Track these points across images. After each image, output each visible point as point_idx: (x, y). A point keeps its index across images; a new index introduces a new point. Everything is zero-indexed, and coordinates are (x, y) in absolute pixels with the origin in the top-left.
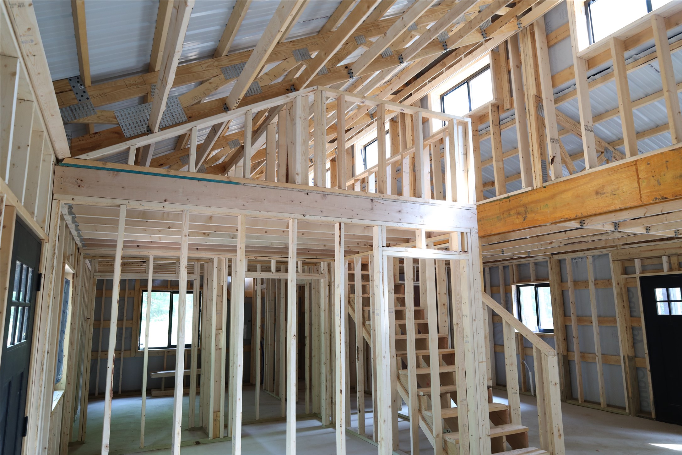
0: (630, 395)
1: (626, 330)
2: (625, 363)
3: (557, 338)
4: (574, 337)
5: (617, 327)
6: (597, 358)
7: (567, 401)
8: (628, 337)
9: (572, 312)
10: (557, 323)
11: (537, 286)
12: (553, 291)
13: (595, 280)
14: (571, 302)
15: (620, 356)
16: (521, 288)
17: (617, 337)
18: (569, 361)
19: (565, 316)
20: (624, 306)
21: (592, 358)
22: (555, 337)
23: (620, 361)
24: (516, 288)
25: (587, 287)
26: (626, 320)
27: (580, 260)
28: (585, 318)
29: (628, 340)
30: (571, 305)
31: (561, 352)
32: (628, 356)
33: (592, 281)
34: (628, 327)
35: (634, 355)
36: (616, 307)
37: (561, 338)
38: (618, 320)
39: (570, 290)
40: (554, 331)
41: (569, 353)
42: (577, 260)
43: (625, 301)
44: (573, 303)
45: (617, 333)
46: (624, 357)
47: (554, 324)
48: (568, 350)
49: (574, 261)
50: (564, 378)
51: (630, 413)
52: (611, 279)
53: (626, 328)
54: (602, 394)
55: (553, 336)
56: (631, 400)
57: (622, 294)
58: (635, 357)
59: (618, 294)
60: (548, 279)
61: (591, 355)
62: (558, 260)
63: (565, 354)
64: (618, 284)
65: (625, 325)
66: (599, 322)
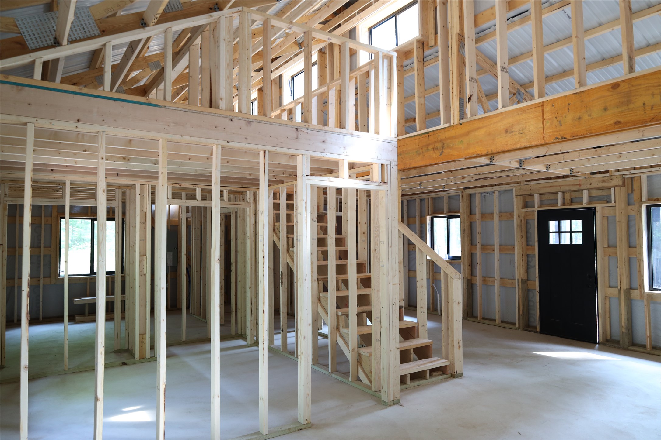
0: (521, 313)
1: (522, 257)
2: (518, 285)
3: (463, 264)
4: (478, 263)
5: (514, 254)
6: (496, 282)
7: (468, 319)
8: (523, 263)
9: (477, 242)
10: (464, 251)
11: (449, 218)
12: (463, 222)
13: (500, 212)
14: (477, 233)
15: (515, 280)
16: (435, 219)
17: (514, 263)
18: (472, 284)
19: (471, 245)
20: (522, 236)
21: (492, 281)
22: (462, 263)
23: (514, 284)
24: (430, 219)
25: (492, 219)
26: (522, 249)
27: (488, 194)
28: (488, 247)
29: (523, 266)
30: (478, 235)
31: (466, 277)
32: (522, 280)
33: (497, 214)
34: (524, 255)
35: (527, 278)
36: (516, 237)
37: (467, 264)
38: (516, 248)
39: (477, 221)
40: (462, 258)
41: (473, 277)
42: (485, 195)
43: (523, 232)
44: (479, 233)
45: (515, 260)
46: (518, 280)
47: (461, 251)
48: (472, 275)
49: (483, 195)
50: (467, 299)
51: (519, 328)
52: (513, 212)
53: (522, 255)
54: (497, 312)
55: (460, 263)
56: (521, 317)
57: (521, 225)
58: (528, 280)
59: (518, 225)
60: (459, 212)
61: (491, 279)
62: (469, 194)
63: (469, 278)
64: (519, 217)
65: (522, 253)
66: (500, 250)
